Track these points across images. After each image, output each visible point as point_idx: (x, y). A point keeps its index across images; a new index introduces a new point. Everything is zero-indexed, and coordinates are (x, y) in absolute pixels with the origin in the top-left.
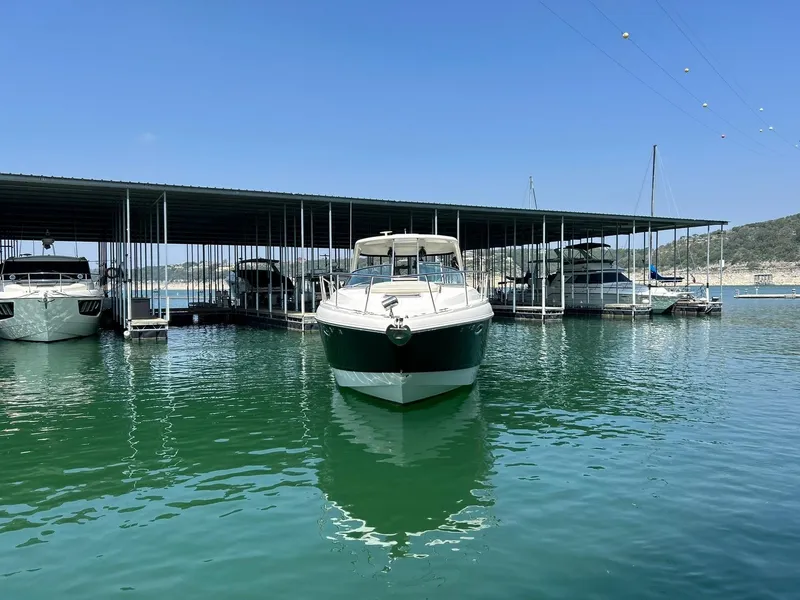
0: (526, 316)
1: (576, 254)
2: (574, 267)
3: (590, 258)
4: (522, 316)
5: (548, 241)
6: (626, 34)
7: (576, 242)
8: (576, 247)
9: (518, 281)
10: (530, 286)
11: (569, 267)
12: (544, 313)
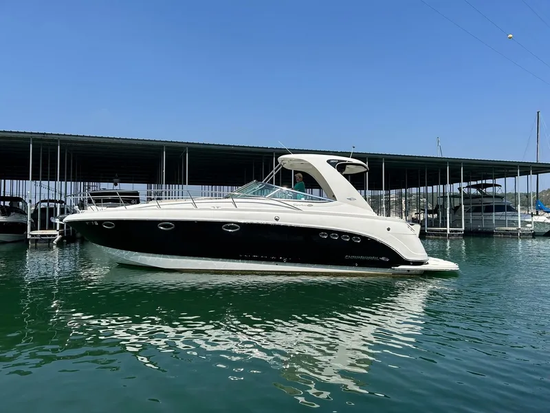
0: (435, 235)
1: (474, 191)
2: (471, 201)
3: (484, 194)
4: (432, 234)
5: (451, 183)
6: (511, 36)
7: (473, 183)
8: (474, 186)
9: (429, 212)
10: (438, 215)
11: (468, 201)
12: (448, 232)
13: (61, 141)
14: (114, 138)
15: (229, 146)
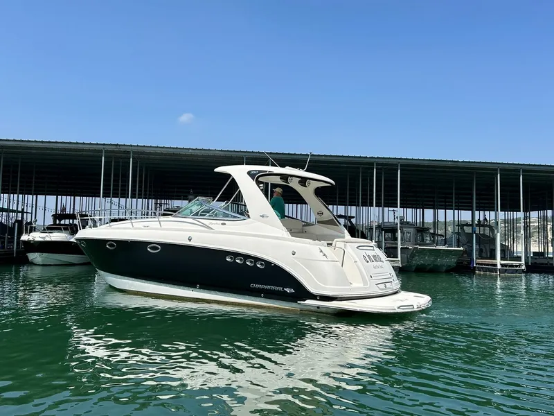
13: (134, 153)
14: (190, 149)
15: (319, 155)
